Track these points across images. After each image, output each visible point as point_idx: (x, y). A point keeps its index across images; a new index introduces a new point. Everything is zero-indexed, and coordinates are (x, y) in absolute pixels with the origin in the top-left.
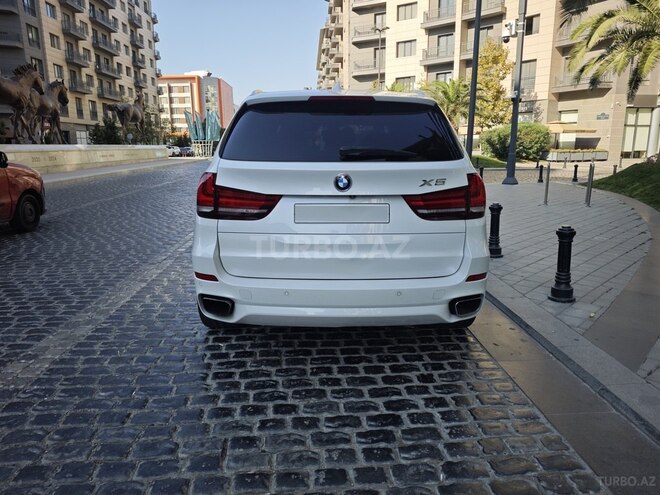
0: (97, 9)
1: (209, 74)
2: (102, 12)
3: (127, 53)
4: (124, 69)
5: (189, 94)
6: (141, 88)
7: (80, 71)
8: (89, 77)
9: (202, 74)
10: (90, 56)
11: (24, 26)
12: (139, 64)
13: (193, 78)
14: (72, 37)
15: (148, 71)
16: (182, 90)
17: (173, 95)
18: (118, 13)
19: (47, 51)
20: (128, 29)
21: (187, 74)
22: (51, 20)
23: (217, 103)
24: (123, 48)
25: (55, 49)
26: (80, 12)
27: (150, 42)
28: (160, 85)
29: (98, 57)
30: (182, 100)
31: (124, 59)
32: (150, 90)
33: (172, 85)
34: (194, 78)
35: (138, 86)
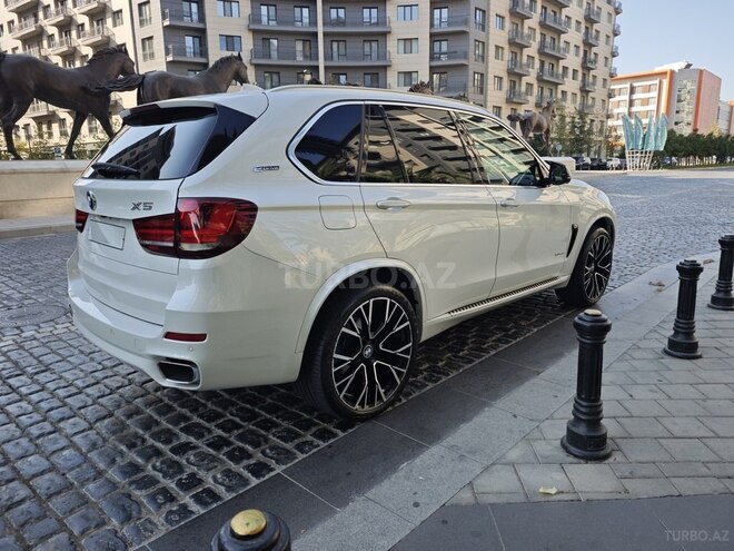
0: (549, 11)
1: (688, 66)
2: (555, 13)
3: (577, 54)
4: (570, 72)
5: (655, 94)
6: (588, 92)
7: (520, 80)
8: (530, 85)
9: (678, 66)
10: (533, 64)
11: (472, 42)
12: (589, 65)
13: (663, 74)
14: (517, 45)
15: (600, 71)
16: (648, 89)
17: (635, 97)
18: (574, 11)
19: (490, 64)
20: (583, 26)
21: (658, 69)
22: (498, 31)
23: (694, 102)
24: (572, 49)
25: (499, 61)
26: (529, 18)
27: (608, 37)
28: (612, 87)
29: (542, 63)
30: (646, 102)
31: (572, 61)
32: (598, 92)
33: (635, 85)
34: (666, 73)
35: (584, 91)
